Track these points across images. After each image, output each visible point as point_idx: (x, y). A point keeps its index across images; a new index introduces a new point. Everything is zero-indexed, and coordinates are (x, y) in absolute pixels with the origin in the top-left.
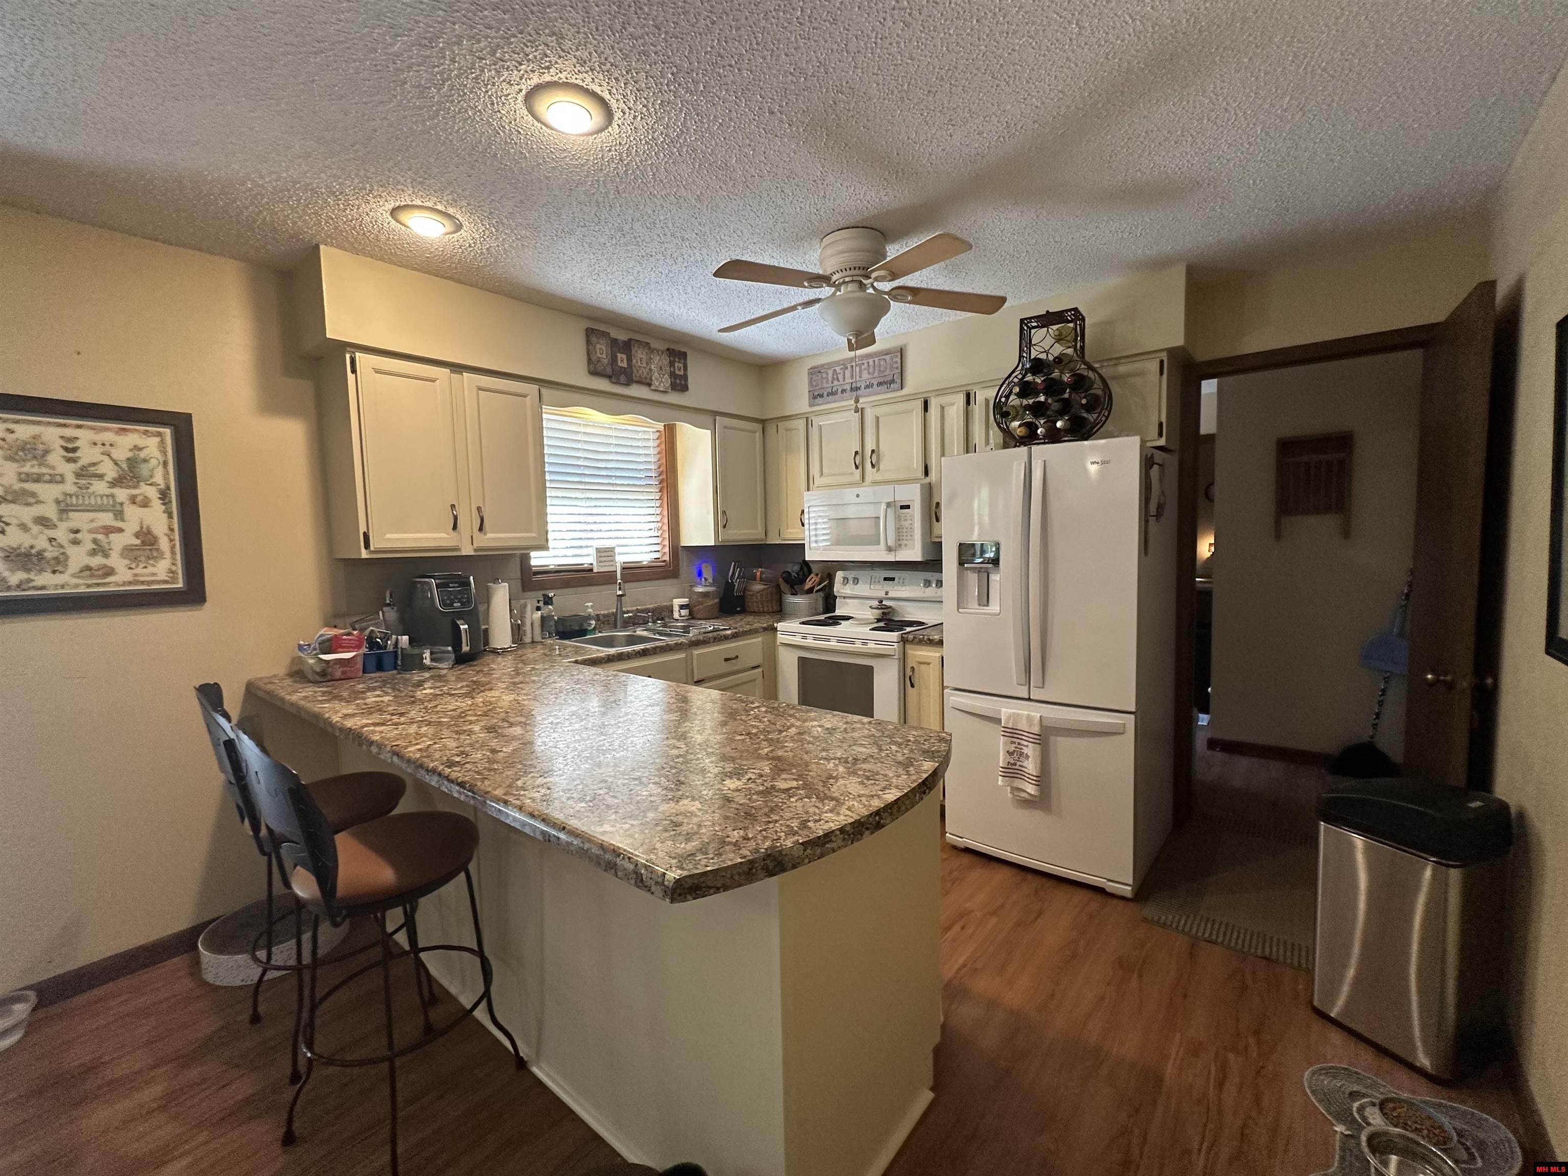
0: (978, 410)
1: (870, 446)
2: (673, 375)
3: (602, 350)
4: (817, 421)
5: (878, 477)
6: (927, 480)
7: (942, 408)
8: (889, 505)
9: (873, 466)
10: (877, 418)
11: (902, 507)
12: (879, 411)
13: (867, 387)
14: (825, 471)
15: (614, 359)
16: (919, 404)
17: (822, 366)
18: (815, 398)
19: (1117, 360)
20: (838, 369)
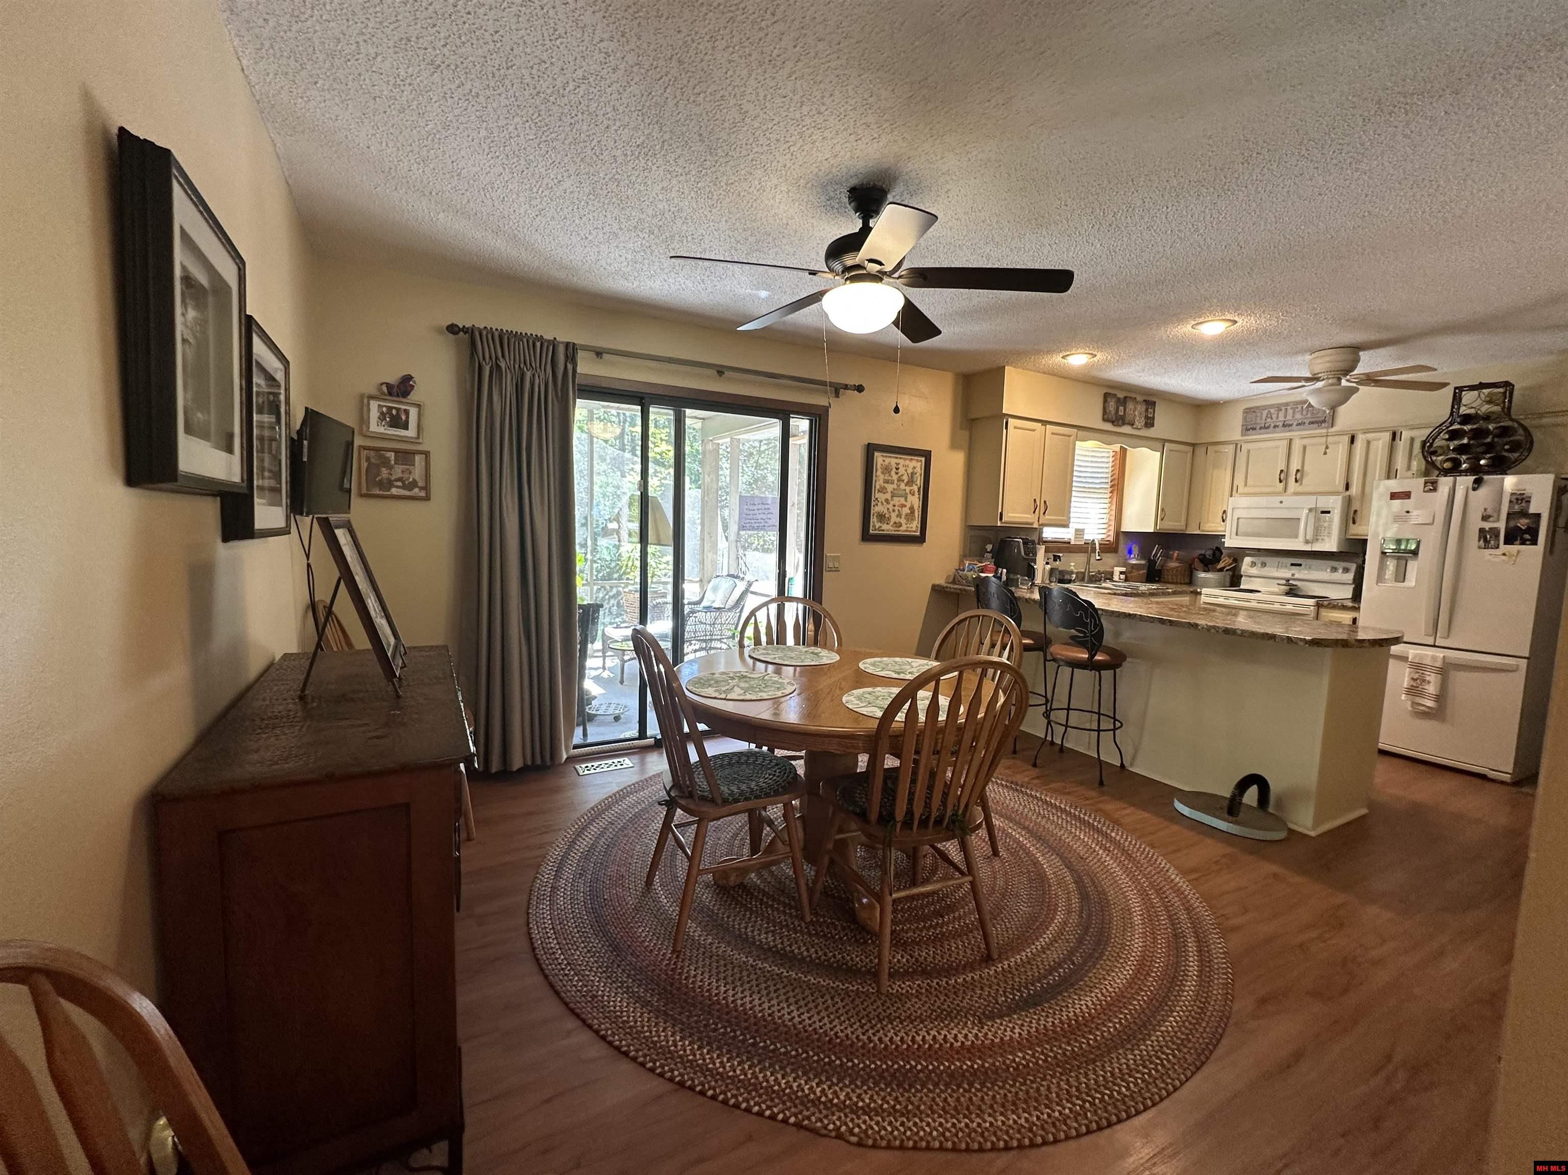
0: (1402, 446)
1: (1295, 465)
2: (1147, 417)
3: (1112, 404)
4: (1245, 447)
5: (1300, 489)
6: (1348, 493)
7: (1369, 442)
8: (1310, 510)
9: (1296, 481)
10: (1305, 448)
11: (1323, 512)
12: (1306, 442)
13: (1298, 424)
14: (1249, 483)
15: (1117, 410)
16: (1347, 439)
17: (1258, 407)
18: (1247, 430)
19: (1541, 415)
20: (1272, 411)
